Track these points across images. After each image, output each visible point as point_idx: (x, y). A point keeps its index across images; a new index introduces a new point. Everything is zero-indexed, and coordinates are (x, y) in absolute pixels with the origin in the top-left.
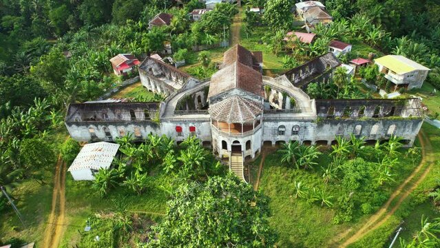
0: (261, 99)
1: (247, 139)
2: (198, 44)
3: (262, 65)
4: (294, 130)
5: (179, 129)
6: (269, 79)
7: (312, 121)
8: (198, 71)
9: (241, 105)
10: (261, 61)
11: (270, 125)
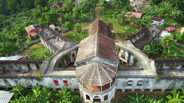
0: (116, 64)
1: (105, 95)
2: (76, 19)
3: (113, 31)
4: (139, 83)
5: (56, 82)
6: (118, 42)
7: (153, 78)
8: (75, 35)
9: (100, 70)
10: (112, 29)
11: (122, 80)
